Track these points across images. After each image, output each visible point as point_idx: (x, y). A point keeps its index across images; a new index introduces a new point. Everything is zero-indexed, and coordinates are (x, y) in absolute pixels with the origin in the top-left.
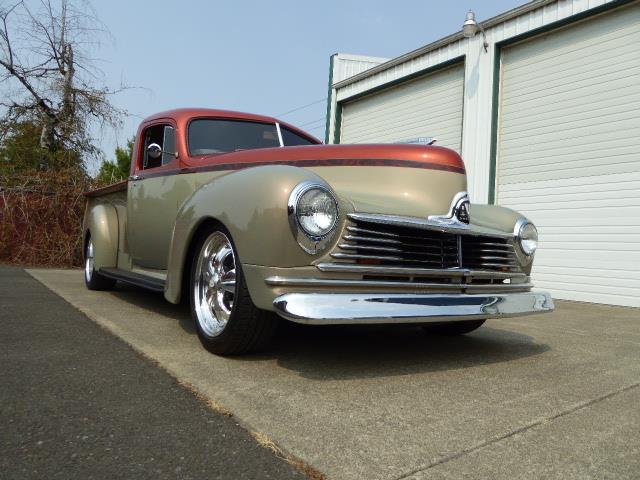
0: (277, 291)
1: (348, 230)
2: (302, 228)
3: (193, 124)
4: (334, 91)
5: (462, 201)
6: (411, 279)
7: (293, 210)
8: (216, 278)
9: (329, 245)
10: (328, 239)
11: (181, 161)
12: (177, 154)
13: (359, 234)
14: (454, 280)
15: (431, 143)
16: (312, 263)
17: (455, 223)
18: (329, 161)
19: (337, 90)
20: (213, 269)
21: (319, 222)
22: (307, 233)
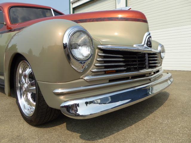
0: (62, 97)
1: (99, 55)
2: (73, 57)
3: (11, 9)
4: (71, 4)
5: (148, 37)
6: (130, 78)
7: (66, 46)
8: (26, 86)
9: (90, 65)
10: (89, 61)
11: (7, 27)
12: (5, 23)
13: (105, 57)
14: (146, 75)
15: (129, 9)
16: (81, 77)
17: (146, 48)
18: (79, 20)
19: (72, 4)
20: (24, 80)
21: (83, 52)
22: (77, 60)
